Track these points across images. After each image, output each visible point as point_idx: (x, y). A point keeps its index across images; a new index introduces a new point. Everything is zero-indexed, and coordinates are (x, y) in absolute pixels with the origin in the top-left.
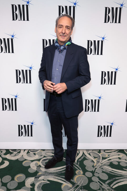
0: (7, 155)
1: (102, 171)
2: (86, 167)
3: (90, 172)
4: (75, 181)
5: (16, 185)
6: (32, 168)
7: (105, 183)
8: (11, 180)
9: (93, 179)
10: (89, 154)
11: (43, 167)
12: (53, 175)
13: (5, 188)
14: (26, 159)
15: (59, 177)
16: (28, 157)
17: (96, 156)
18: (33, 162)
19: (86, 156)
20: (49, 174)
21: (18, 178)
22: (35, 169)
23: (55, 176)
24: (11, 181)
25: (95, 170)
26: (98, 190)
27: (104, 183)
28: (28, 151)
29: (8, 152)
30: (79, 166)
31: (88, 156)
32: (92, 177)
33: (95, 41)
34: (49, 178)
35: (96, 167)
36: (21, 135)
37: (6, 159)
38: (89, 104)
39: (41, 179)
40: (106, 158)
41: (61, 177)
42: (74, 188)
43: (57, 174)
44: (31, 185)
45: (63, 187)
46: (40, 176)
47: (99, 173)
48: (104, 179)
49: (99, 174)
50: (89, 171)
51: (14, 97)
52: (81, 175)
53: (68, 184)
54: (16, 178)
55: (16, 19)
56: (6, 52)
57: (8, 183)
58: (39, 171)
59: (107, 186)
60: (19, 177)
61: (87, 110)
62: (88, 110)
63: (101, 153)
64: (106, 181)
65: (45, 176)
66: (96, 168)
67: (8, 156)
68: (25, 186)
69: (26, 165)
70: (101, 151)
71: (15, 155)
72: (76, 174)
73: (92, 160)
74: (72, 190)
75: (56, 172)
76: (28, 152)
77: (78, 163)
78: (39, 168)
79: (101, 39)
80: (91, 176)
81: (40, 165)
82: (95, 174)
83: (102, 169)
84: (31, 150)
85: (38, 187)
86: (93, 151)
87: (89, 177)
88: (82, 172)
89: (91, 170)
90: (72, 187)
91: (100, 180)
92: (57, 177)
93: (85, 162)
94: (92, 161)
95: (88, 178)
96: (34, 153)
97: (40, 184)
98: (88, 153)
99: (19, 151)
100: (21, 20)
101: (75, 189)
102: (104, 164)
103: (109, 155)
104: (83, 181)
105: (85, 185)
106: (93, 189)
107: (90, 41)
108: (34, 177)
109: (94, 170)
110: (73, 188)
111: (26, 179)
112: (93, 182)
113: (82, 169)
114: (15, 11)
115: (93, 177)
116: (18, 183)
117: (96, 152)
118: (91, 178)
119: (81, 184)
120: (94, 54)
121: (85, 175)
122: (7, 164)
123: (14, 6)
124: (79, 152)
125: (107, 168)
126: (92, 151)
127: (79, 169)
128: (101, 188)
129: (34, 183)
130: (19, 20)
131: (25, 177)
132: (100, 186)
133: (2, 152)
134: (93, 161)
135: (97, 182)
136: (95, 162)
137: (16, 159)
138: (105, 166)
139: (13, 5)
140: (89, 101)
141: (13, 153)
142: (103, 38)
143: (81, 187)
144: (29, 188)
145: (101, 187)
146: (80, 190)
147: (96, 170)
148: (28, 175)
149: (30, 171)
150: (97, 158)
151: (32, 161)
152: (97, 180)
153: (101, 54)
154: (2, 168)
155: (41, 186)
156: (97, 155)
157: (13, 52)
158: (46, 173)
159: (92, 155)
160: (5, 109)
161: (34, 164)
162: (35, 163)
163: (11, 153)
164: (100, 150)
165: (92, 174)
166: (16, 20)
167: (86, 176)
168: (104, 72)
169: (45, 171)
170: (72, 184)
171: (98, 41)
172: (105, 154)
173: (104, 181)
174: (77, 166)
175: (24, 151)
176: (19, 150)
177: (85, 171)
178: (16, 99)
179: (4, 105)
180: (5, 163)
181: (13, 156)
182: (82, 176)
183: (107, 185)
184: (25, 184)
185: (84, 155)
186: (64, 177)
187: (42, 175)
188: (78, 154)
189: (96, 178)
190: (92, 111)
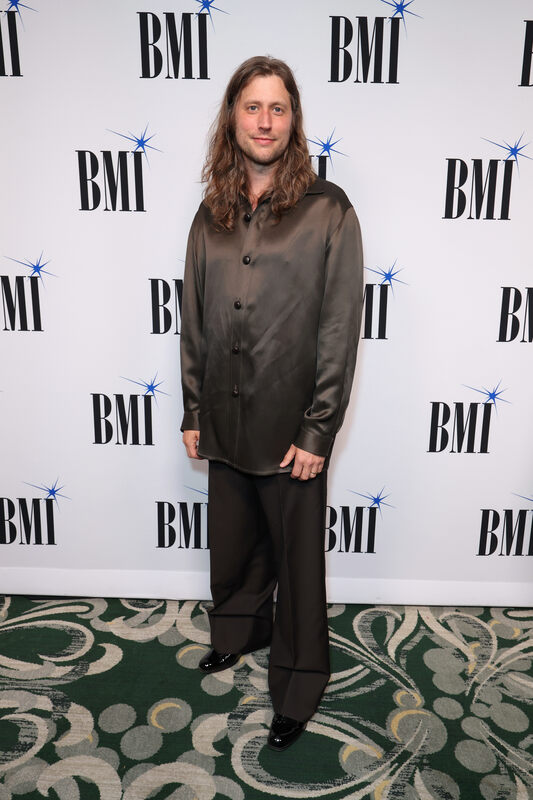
0: (114, 621)
1: (500, 697)
2: (435, 676)
3: (453, 697)
4: (396, 734)
5: (156, 745)
6: (215, 676)
7: (517, 747)
8: (133, 721)
9: (467, 726)
10: (445, 625)
11: (259, 672)
13: (113, 754)
14: (188, 640)
15: (327, 715)
16: (197, 630)
17: (474, 635)
19: (432, 632)
21: (161, 714)
22: (226, 681)
24: (134, 726)
25: (472, 693)
26: (489, 773)
27: (515, 745)
28: (197, 606)
29: (115, 608)
30: (407, 672)
31: (439, 634)
32: (463, 718)
33: (478, 164)
35: (475, 678)
36: (167, 543)
37: (110, 638)
38: (446, 419)
39: (257, 722)
40: (513, 643)
41: (335, 717)
42: (393, 763)
44: (217, 745)
45: (344, 756)
46: (250, 711)
47: (489, 702)
48: (513, 730)
49: (489, 706)
50: (448, 696)
51: (141, 392)
52: (417, 709)
53: (366, 743)
54: (153, 715)
55: (158, 71)
56: (114, 209)
57: (122, 734)
58: (243, 687)
59: (527, 759)
60: (169, 712)
61: (438, 447)
62: (443, 446)
63: (493, 623)
64: (522, 736)
66: (476, 685)
67: (117, 627)
68: (193, 749)
69: (191, 665)
70: (493, 613)
71: (146, 622)
72: (394, 706)
73: (458, 650)
74: (383, 772)
76: (197, 612)
77: (403, 661)
78: (245, 678)
79: (502, 155)
80: (458, 717)
81: (246, 665)
82: (474, 708)
83: (501, 689)
85: (246, 755)
86: (461, 614)
87: (451, 721)
88: (419, 700)
89: (457, 692)
90: (385, 756)
91: (496, 734)
93: (430, 658)
94: (456, 652)
95: (446, 722)
97: (253, 742)
98: (440, 619)
99: (158, 607)
100: (176, 77)
101: (394, 767)
102: (509, 665)
103: (525, 631)
104: (425, 736)
105: (437, 751)
106: (468, 768)
107: (458, 164)
108: (228, 714)
109: (469, 689)
110: (389, 763)
111: (195, 721)
112: (468, 742)
113: (417, 685)
114: (151, 39)
115: (467, 719)
116: (163, 734)
117: (472, 617)
118: (458, 722)
119: (420, 747)
120: (474, 215)
121: (434, 712)
122: (113, 656)
123: (150, 18)
124: (403, 616)
125: (524, 685)
126: (457, 611)
127: (408, 686)
128: (501, 764)
129: (226, 738)
130: (168, 77)
131: (190, 713)
132: (498, 757)
133: (91, 607)
134: (460, 654)
135: (483, 742)
136: (472, 657)
137: (152, 636)
138: (510, 675)
139: (143, 17)
140: (446, 408)
141: (138, 612)
142: (514, 151)
143: (421, 758)
144: (208, 757)
145: (504, 763)
146: (417, 771)
147: (477, 692)
148: (204, 705)
149: (207, 686)
150: (476, 639)
152: (484, 732)
153: (505, 215)
154: (94, 672)
155: (258, 751)
156: (477, 629)
157: (140, 207)
159: (458, 627)
160: (104, 439)
163: (129, 614)
164: (487, 609)
165: (462, 704)
166: (156, 76)
167: (435, 714)
168: (513, 292)
170: (381, 746)
171: (494, 164)
172: (509, 625)
173: (514, 739)
174: (398, 670)
175: (180, 608)
176: (159, 600)
177: (431, 693)
178: (150, 396)
179: (103, 422)
180: (106, 655)
181: (139, 627)
182: (420, 712)
183: (528, 755)
184: (194, 741)
185: (422, 627)
186: (346, 715)
187: (260, 706)
188: (398, 624)
189: (481, 722)
190: (459, 451)
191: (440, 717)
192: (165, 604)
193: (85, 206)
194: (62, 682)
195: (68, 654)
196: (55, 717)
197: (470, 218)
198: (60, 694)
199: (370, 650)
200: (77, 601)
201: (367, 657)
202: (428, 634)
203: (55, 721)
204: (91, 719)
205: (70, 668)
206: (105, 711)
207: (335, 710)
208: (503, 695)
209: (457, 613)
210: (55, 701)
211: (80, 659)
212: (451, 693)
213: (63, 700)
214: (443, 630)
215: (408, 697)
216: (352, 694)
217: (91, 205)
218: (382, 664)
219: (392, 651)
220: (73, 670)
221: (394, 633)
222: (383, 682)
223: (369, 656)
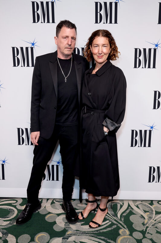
0: (24, 206)
1: (156, 232)
2: (134, 224)
3: (139, 231)
6: (58, 225)
8: (29, 240)
9: (144, 241)
10: (137, 207)
12: (87, 235)
14: (49, 212)
15: (96, 238)
16: (53, 209)
17: (147, 210)
18: (59, 217)
19: (133, 209)
20: (83, 233)
21: (39, 238)
22: (62, 226)
23: (90, 236)
24: (30, 242)
25: (146, 230)
28: (53, 200)
29: (25, 201)
30: (124, 223)
31: (136, 210)
32: (143, 238)
33: (145, 50)
34: (82, 239)
35: (147, 225)
36: (43, 179)
38: (136, 136)
39: (72, 240)
41: (99, 238)
43: (93, 234)
46: (70, 237)
47: (152, 233)
49: (152, 234)
54: (37, 238)
55: (38, 20)
56: (24, 66)
58: (68, 228)
60: (41, 237)
63: (154, 206)
65: (77, 236)
66: (147, 227)
69: (51, 221)
70: (154, 202)
72: (119, 235)
73: (142, 215)
75: (92, 231)
76: (53, 203)
77: (123, 219)
78: (68, 225)
79: (153, 47)
80: (141, 238)
82: (147, 235)
83: (156, 229)
84: (57, 200)
86: (143, 203)
87: (139, 240)
88: (128, 232)
89: (141, 230)
92: (93, 238)
93: (132, 218)
94: (141, 216)
95: (137, 240)
96: (60, 203)
98: (136, 204)
100: (44, 22)
102: (159, 220)
107: (138, 50)
108: (62, 238)
109: (145, 228)
111: (51, 240)
113: (127, 227)
114: (36, 10)
115: (144, 239)
117: (147, 204)
118: (141, 240)
123: (35, 3)
124: (123, 204)
126: (141, 202)
127: (124, 228)
130: (42, 22)
131: (49, 238)
133: (17, 201)
134: (142, 217)
136: (146, 217)
138: (159, 224)
139: (33, 3)
140: (136, 132)
142: (157, 45)
147: (148, 230)
149: (55, 228)
150: (148, 212)
151: (59, 215)
153: (154, 67)
156: (148, 208)
157: (33, 65)
158: (78, 232)
159: (142, 207)
160: (21, 143)
161: (62, 219)
162: (62, 217)
164: (152, 201)
165: (143, 234)
166: (38, 22)
167: (133, 237)
168: (157, 92)
169: (76, 229)
171: (150, 50)
172: (159, 207)
174: (121, 222)
175: (47, 201)
177: (132, 230)
182: (128, 237)
185: (130, 208)
186: (103, 238)
187: (73, 235)
188: (121, 206)
189: (149, 240)
190: (141, 146)
191: (135, 238)
192: (42, 200)
193: (15, 65)
194: (6, 227)
195: (8, 217)
196: (3, 239)
197: (143, 68)
198: (5, 231)
199: (111, 215)
200: (12, 199)
201: (110, 218)
202: (131, 210)
203: (3, 240)
204: (15, 240)
205: (9, 222)
206: (20, 237)
207: (99, 236)
208: (157, 231)
209: (142, 203)
210: (3, 233)
211: (13, 219)
212: (139, 230)
213: (6, 233)
214: (137, 208)
215: (124, 232)
216: (105, 231)
217: (17, 65)
218: (115, 220)
219: (119, 216)
220: (10, 223)
221: (120, 209)
222: (115, 226)
223: (111, 217)
